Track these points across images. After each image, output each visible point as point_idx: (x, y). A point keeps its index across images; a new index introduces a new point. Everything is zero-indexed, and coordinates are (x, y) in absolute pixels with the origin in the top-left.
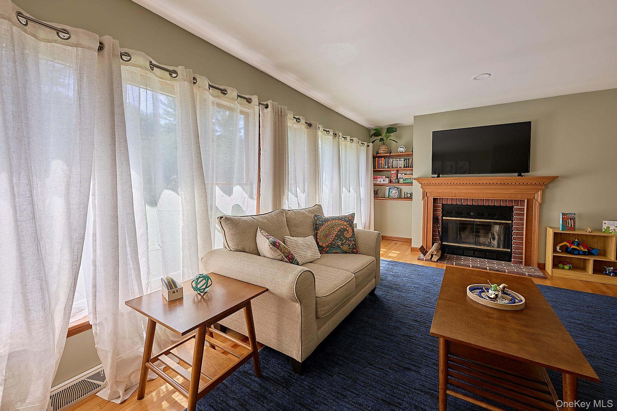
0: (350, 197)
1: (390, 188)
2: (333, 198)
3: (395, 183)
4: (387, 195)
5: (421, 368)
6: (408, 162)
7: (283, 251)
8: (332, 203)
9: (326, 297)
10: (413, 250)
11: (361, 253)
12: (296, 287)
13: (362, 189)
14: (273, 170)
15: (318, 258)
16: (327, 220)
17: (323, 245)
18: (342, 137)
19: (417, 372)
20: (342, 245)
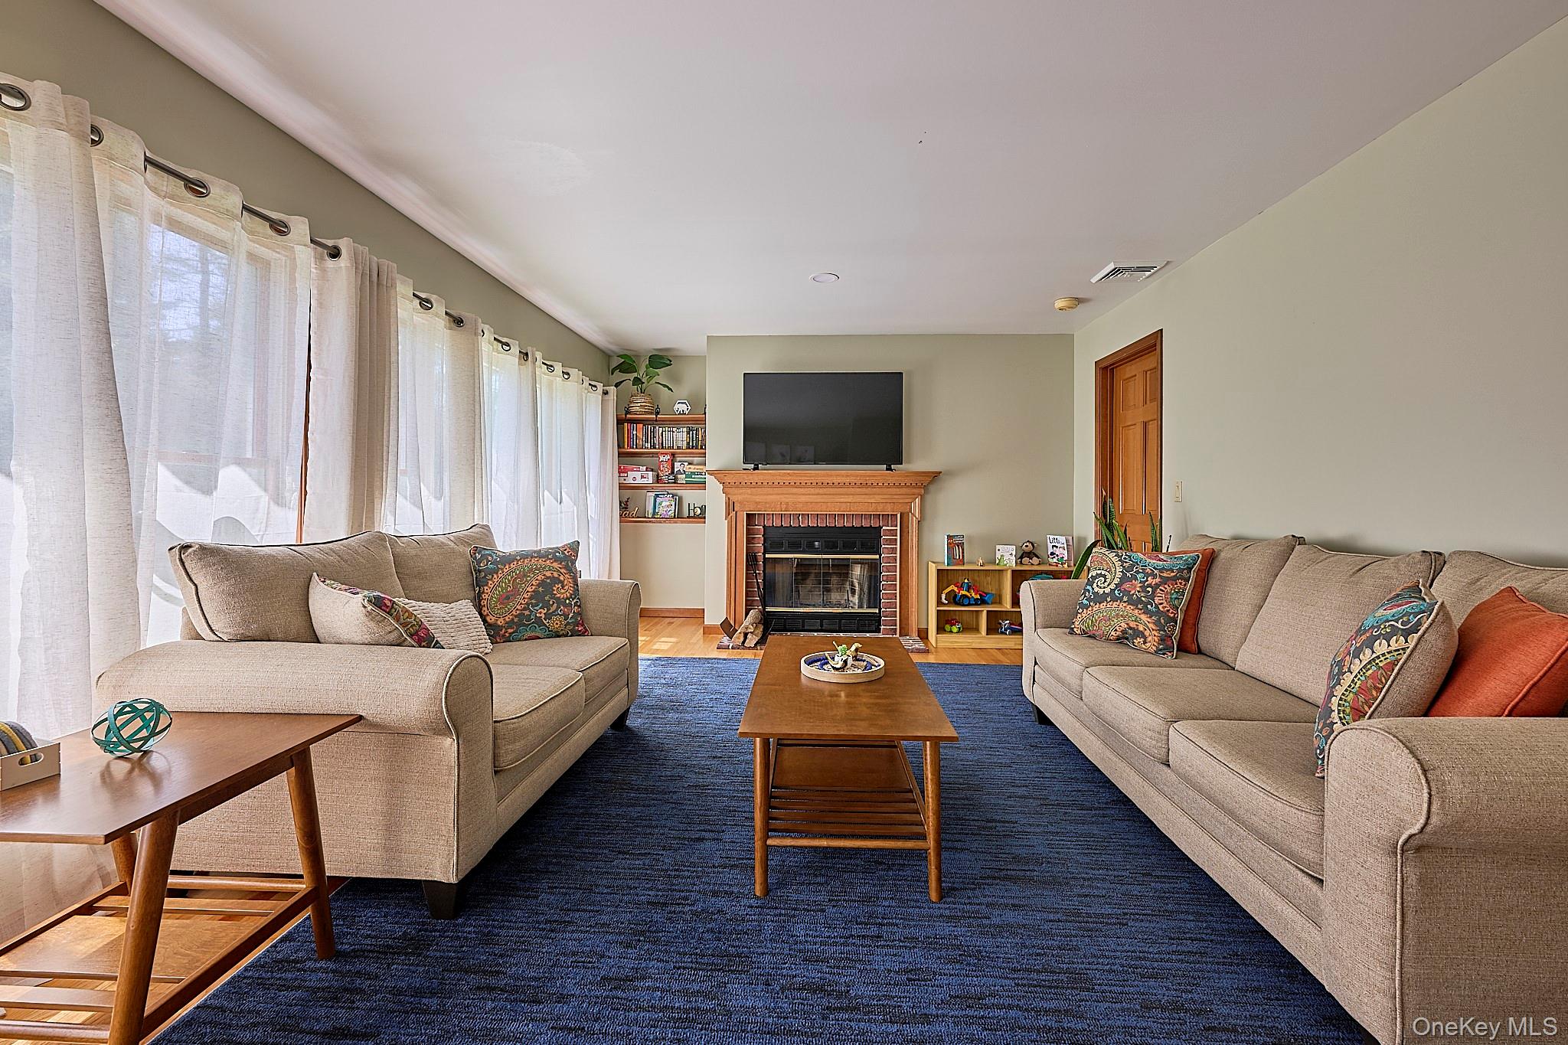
0: (561, 512)
1: (657, 496)
2: (518, 512)
3: (669, 483)
4: (651, 511)
5: (723, 831)
6: (696, 435)
7: (402, 621)
8: (515, 526)
9: (520, 719)
10: (708, 631)
11: (594, 632)
12: (446, 695)
13: (592, 499)
14: (353, 425)
15: (487, 651)
16: (508, 559)
17: (499, 622)
18: (543, 363)
19: (717, 839)
20: (548, 616)
